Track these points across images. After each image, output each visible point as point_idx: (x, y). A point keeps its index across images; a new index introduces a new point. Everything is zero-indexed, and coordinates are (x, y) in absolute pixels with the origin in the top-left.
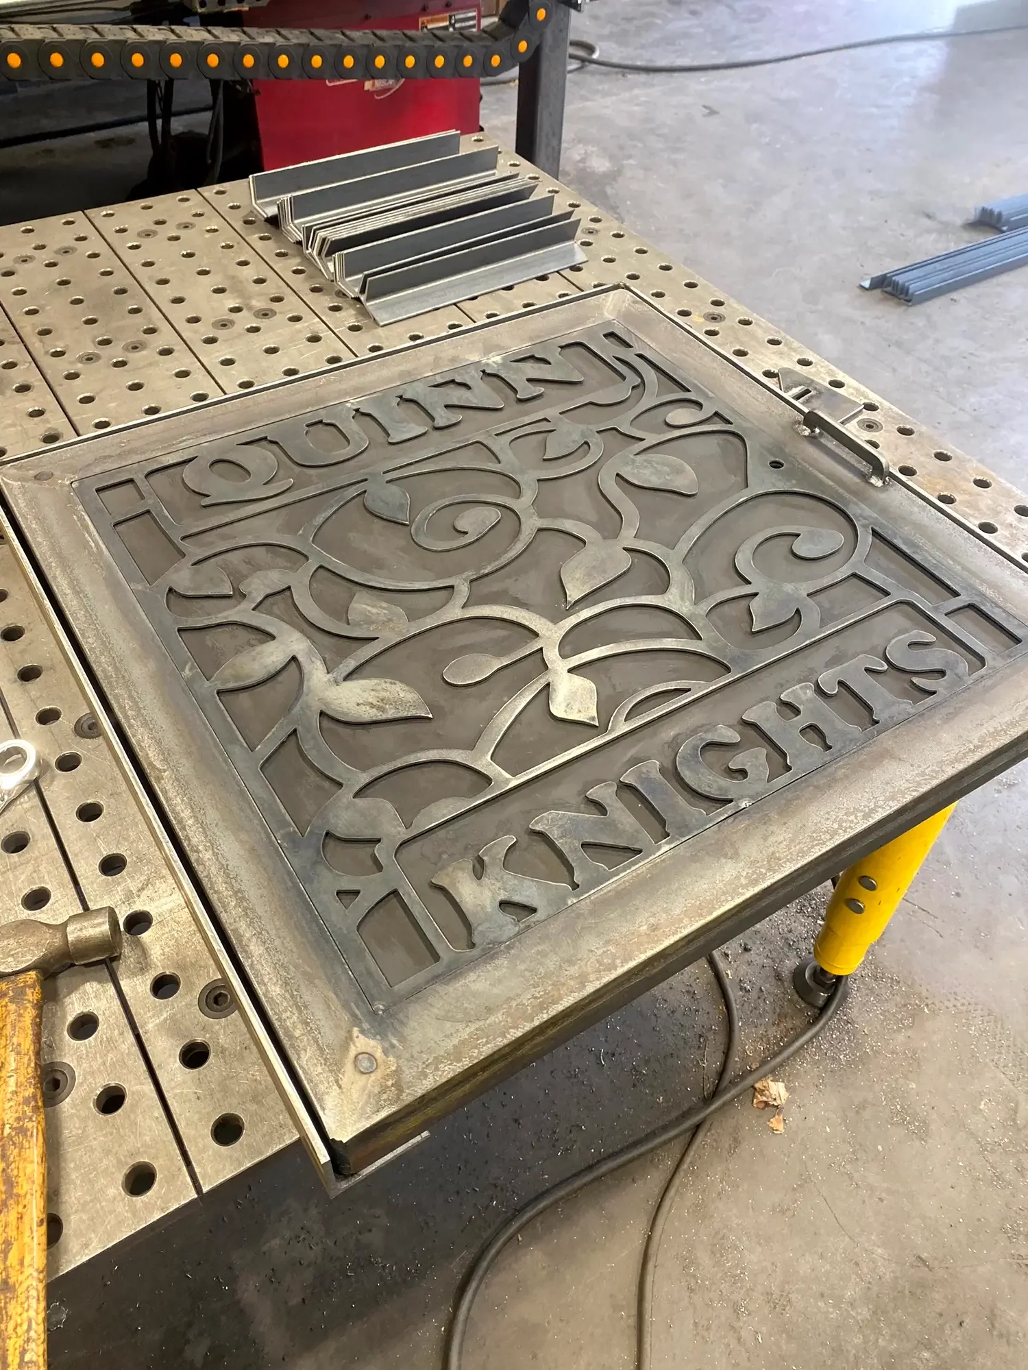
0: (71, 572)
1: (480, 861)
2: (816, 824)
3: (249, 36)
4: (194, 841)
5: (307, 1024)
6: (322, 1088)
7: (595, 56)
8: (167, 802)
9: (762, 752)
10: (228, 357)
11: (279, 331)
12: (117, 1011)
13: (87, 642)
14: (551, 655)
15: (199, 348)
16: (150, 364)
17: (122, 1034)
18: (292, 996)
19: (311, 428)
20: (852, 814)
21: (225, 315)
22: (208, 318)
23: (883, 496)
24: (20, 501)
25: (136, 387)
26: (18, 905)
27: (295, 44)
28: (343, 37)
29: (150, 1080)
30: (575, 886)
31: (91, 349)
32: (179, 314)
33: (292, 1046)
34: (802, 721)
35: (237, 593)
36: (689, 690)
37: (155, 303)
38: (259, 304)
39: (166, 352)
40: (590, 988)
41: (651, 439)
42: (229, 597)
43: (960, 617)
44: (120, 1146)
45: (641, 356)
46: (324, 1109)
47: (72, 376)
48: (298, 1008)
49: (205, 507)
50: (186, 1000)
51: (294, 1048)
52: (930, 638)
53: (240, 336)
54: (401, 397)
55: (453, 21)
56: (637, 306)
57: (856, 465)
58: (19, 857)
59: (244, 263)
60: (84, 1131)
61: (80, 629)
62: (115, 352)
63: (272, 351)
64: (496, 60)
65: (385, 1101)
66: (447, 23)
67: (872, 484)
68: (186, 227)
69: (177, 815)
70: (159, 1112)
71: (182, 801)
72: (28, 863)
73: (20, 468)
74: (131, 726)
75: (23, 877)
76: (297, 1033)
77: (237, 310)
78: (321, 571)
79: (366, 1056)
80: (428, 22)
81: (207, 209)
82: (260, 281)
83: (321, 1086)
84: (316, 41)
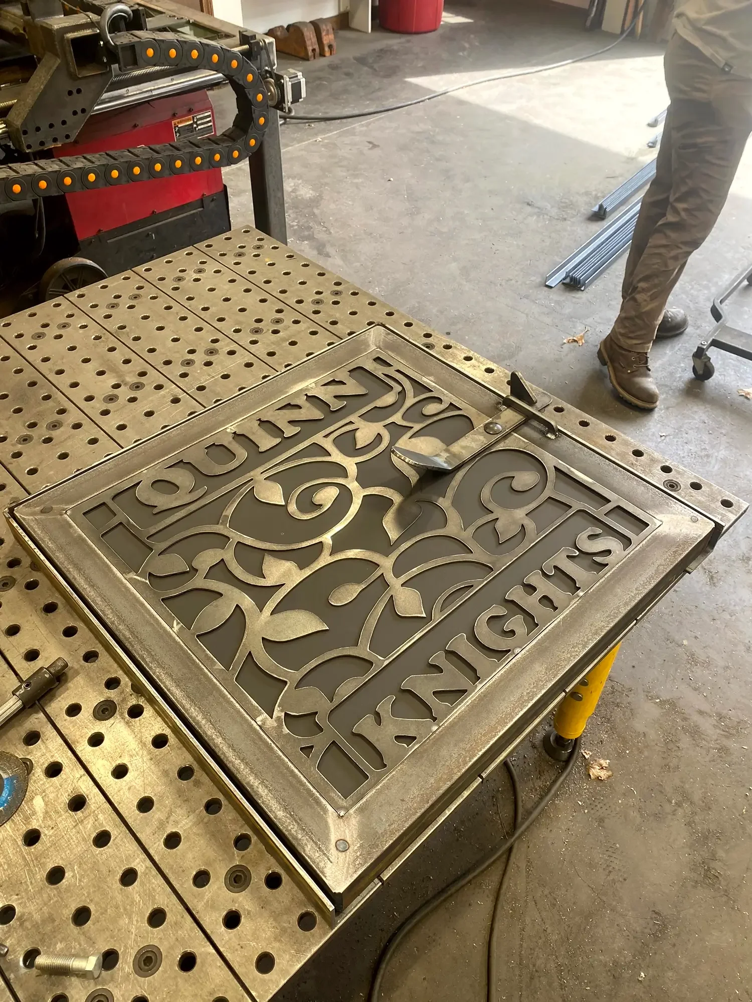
0: (84, 572)
1: (377, 714)
2: (558, 656)
3: (64, 163)
4: (209, 733)
5: (304, 830)
6: (322, 865)
7: (293, 114)
8: (186, 712)
9: (519, 618)
10: (121, 423)
11: (151, 398)
12: (175, 903)
13: (108, 618)
14: (390, 577)
15: (100, 420)
16: (69, 437)
17: (182, 917)
18: (291, 815)
19: (209, 449)
20: (576, 647)
21: (110, 391)
22: (100, 394)
23: (557, 444)
24: (36, 529)
25: (64, 456)
26: (91, 846)
27: (99, 165)
28: (130, 154)
29: (208, 943)
30: (435, 719)
31: (26, 432)
32: (78, 395)
33: (299, 844)
34: (538, 595)
35: (191, 569)
36: (472, 586)
37: (58, 389)
38: (132, 379)
39: (77, 426)
40: (456, 777)
41: (417, 427)
42: (187, 572)
43: (613, 515)
44: (202, 990)
45: (398, 371)
46: (325, 877)
47: (17, 455)
48: (296, 821)
49: (155, 514)
50: (217, 885)
51: (300, 845)
52: (599, 531)
53: (124, 406)
54: (259, 420)
55: (195, 120)
56: (390, 336)
57: (538, 426)
58: (82, 812)
59: (112, 349)
60: (177, 986)
61: (101, 610)
62: (42, 431)
63: (149, 414)
64: (236, 154)
65: (358, 865)
66: (192, 122)
67: (548, 437)
68: (64, 327)
69: (194, 719)
70: (220, 962)
71: (195, 709)
72: (90, 815)
73: (29, 506)
74: (151, 668)
75: (89, 826)
76: (300, 836)
77: (117, 386)
78: (239, 545)
79: (341, 841)
80: (178, 123)
81: (75, 311)
82: (127, 361)
83: (320, 864)
84: (113, 160)
